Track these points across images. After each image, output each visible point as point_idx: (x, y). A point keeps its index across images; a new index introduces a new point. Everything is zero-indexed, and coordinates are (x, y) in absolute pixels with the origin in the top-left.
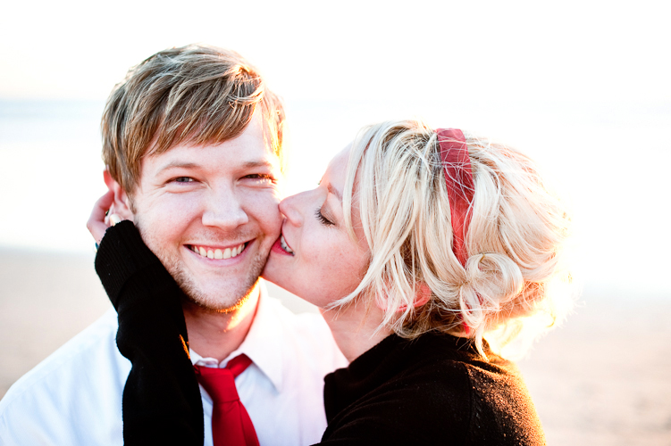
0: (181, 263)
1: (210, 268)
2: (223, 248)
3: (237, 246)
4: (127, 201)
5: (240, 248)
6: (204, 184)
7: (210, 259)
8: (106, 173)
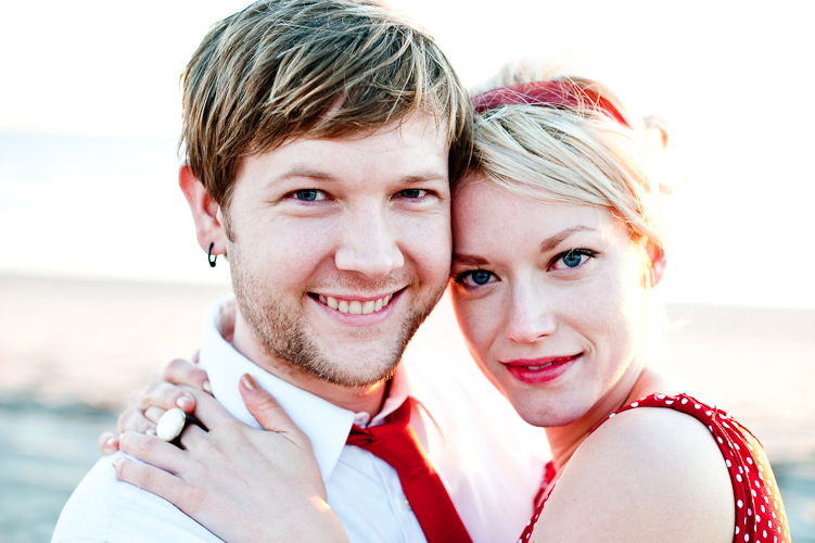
0: (302, 320)
1: (344, 328)
2: (362, 301)
3: (383, 297)
4: (219, 215)
5: (387, 299)
6: (340, 204)
7: (344, 314)
8: (184, 170)
